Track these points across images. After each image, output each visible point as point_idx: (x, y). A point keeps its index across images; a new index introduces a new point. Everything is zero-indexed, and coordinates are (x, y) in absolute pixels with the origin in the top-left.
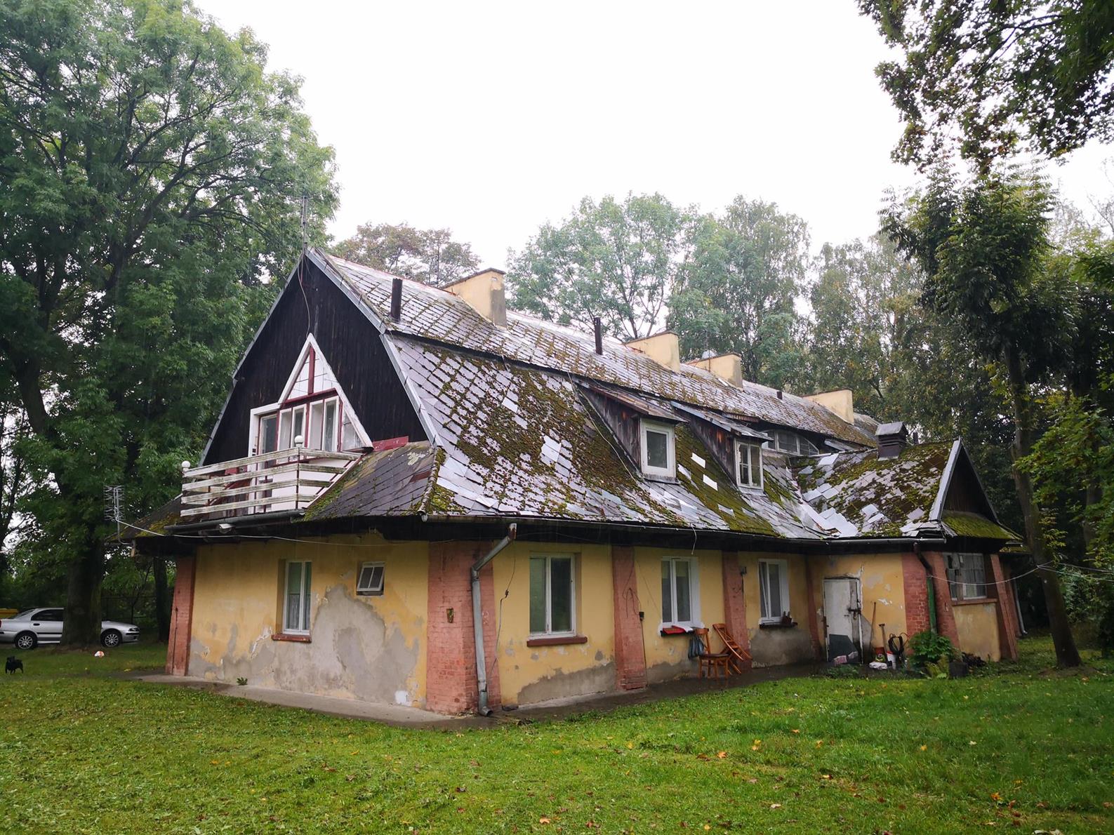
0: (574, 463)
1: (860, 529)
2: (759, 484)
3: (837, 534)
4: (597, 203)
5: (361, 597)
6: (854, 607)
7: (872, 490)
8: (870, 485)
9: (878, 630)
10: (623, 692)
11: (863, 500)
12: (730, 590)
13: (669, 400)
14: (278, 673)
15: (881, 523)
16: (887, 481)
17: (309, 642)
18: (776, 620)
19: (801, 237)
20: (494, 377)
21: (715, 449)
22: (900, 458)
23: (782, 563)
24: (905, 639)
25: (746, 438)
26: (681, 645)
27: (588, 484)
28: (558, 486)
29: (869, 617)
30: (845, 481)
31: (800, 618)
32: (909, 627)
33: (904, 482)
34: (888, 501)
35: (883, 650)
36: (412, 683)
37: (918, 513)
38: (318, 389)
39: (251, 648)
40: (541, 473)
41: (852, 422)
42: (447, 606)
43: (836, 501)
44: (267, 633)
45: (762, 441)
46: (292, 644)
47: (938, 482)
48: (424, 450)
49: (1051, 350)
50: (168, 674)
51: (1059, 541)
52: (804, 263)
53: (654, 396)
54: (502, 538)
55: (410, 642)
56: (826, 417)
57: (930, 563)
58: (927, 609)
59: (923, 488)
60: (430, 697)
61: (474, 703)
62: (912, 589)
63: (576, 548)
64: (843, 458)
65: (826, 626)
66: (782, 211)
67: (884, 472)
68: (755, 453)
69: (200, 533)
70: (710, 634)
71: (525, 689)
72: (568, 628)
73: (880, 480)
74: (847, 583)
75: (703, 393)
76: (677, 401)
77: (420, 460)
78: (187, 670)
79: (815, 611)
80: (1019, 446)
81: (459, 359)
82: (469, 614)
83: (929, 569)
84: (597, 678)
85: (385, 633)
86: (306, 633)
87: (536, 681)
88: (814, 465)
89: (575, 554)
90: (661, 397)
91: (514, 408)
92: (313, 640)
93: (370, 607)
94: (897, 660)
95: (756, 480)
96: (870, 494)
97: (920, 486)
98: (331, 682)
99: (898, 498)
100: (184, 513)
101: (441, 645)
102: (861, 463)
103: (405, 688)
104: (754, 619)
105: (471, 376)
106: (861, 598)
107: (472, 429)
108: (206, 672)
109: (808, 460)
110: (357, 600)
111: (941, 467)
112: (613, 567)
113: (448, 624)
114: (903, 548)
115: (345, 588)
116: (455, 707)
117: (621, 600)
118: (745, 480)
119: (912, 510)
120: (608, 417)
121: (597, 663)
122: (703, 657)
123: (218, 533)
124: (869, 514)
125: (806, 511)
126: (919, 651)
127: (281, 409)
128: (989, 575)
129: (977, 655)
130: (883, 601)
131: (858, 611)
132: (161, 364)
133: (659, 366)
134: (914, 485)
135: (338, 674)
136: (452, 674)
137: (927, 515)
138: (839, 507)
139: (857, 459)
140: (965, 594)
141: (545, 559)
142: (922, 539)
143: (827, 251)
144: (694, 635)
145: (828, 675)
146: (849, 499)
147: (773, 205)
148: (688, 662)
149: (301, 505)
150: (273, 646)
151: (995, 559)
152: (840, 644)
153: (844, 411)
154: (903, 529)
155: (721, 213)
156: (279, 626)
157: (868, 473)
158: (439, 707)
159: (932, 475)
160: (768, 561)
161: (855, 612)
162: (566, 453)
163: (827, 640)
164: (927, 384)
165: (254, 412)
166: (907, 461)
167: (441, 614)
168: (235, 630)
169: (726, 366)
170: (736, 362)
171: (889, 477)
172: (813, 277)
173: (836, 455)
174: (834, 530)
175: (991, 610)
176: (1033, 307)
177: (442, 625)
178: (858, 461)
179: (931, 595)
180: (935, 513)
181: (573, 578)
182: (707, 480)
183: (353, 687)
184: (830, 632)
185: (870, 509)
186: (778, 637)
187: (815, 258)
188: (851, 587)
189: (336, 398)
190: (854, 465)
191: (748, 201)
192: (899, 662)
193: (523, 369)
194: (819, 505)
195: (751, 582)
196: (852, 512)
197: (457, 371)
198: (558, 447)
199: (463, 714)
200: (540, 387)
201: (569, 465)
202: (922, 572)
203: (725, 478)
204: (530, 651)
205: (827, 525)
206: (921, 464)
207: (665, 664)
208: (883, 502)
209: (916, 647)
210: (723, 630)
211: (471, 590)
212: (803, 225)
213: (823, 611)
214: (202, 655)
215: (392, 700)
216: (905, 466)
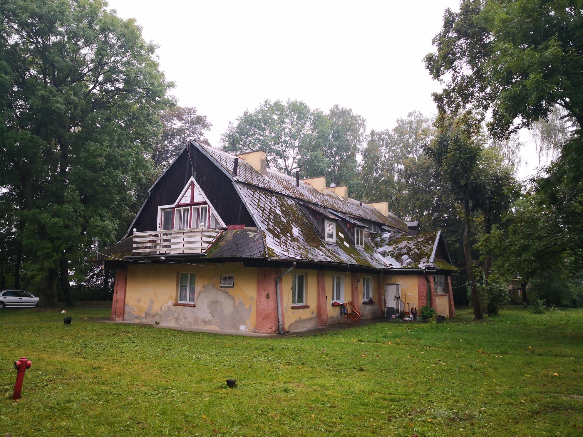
0: (304, 237)
1: (402, 265)
2: (362, 245)
3: (392, 266)
4: (272, 103)
5: (221, 288)
6: (397, 296)
7: (406, 249)
8: (405, 247)
9: (407, 305)
10: (321, 327)
11: (402, 253)
12: (354, 287)
13: (327, 208)
14: (177, 319)
15: (410, 263)
16: (411, 245)
17: (194, 306)
18: (367, 300)
19: (362, 126)
20: (271, 200)
21: (346, 230)
22: (417, 236)
23: (370, 277)
24: (417, 309)
25: (358, 226)
26: (338, 309)
27: (311, 246)
28: (302, 247)
29: (404, 301)
30: (394, 245)
31: (375, 300)
32: (419, 304)
33: (419, 246)
34: (412, 254)
35: (408, 313)
36: (248, 322)
37: (425, 259)
38: (196, 200)
39: (161, 309)
40: (295, 241)
41: (387, 216)
42: (266, 292)
43: (391, 253)
44: (171, 303)
45: (364, 227)
46: (185, 307)
47: (433, 247)
48: (255, 231)
49: (481, 201)
50: (112, 320)
51: (478, 272)
52: (361, 138)
53: (322, 206)
54: (290, 267)
55: (247, 306)
56: (378, 214)
57: (429, 279)
58: (427, 297)
59: (427, 250)
60: (257, 328)
61: (278, 329)
62: (421, 289)
63: (306, 271)
64: (393, 235)
65: (385, 303)
66: (354, 113)
67: (410, 242)
68: (362, 232)
69: (146, 260)
70: (348, 305)
71: (290, 325)
72: (302, 302)
73: (409, 245)
74: (395, 287)
75: (336, 204)
76: (330, 209)
77: (255, 235)
78: (123, 318)
79: (381, 297)
80: (466, 236)
81: (258, 192)
82: (275, 296)
83: (428, 281)
84: (312, 322)
85: (234, 303)
86: (192, 303)
87: (294, 322)
88: (381, 237)
89: (306, 273)
90: (324, 207)
91: (280, 213)
92: (196, 305)
93: (227, 293)
94: (414, 317)
95: (361, 244)
96: (405, 251)
97: (425, 249)
98: (206, 322)
99: (417, 253)
100: (134, 251)
101: (263, 307)
102: (401, 238)
103: (245, 324)
104: (361, 300)
105: (264, 200)
106: (400, 292)
107: (270, 223)
108: (134, 319)
109: (378, 235)
110: (221, 290)
111: (434, 241)
112: (318, 279)
113: (267, 300)
114: (419, 273)
115: (214, 285)
116: (270, 331)
117: (321, 291)
118: (358, 244)
119: (423, 258)
120: (311, 217)
121: (312, 316)
122: (346, 314)
123: (159, 260)
124: (405, 259)
125: (379, 256)
126: (423, 313)
127: (175, 207)
128: (447, 285)
129: (442, 315)
130: (409, 294)
131: (399, 298)
132: (100, 180)
133: (318, 191)
134: (423, 248)
135: (210, 319)
136: (269, 318)
137: (428, 260)
138: (392, 255)
139: (399, 236)
140: (438, 291)
141: (296, 276)
142: (427, 270)
143: (373, 133)
144: (342, 306)
145: (391, 322)
146: (396, 252)
147: (350, 109)
148: (340, 316)
149: (203, 251)
150: (174, 308)
151: (449, 278)
152: (391, 311)
153: (384, 211)
154: (419, 266)
155: (326, 112)
156: (176, 300)
157: (404, 242)
158: (262, 331)
159: (430, 244)
160: (365, 277)
161: (398, 298)
162: (300, 232)
163: (386, 309)
164: (417, 200)
165: (160, 207)
166: (420, 238)
167: (263, 296)
168: (152, 301)
169: (341, 191)
170: (346, 189)
171: (412, 244)
172: (364, 145)
173: (389, 234)
174: (391, 265)
175: (447, 298)
176: (476, 184)
177: (264, 300)
178: (399, 237)
179: (428, 292)
180: (432, 259)
181: (304, 283)
182: (345, 243)
183: (218, 324)
184: (387, 306)
185: (405, 257)
186: (368, 307)
187: (366, 136)
188: (397, 288)
189: (207, 205)
190: (398, 238)
191: (340, 107)
192: (415, 318)
193: (279, 195)
194: (384, 254)
195: (361, 285)
196: (398, 258)
197: (259, 197)
198: (297, 230)
199: (273, 333)
200: (286, 204)
201: (302, 238)
202: (426, 283)
203: (351, 242)
204: (292, 310)
205: (388, 263)
206: (425, 239)
207: (333, 317)
208: (411, 254)
209: (422, 312)
210: (351, 304)
211: (276, 287)
212: (363, 121)
213: (384, 297)
214: (132, 312)
215: (238, 329)
216: (419, 240)
